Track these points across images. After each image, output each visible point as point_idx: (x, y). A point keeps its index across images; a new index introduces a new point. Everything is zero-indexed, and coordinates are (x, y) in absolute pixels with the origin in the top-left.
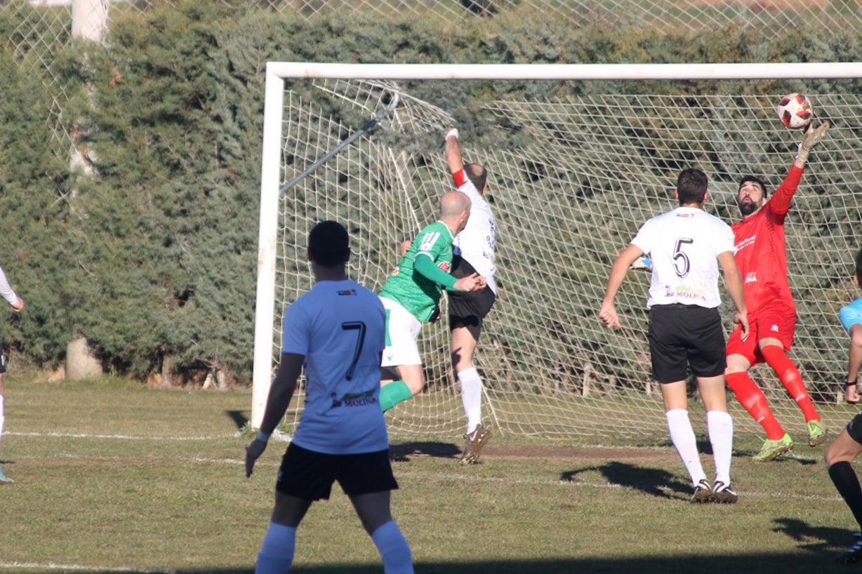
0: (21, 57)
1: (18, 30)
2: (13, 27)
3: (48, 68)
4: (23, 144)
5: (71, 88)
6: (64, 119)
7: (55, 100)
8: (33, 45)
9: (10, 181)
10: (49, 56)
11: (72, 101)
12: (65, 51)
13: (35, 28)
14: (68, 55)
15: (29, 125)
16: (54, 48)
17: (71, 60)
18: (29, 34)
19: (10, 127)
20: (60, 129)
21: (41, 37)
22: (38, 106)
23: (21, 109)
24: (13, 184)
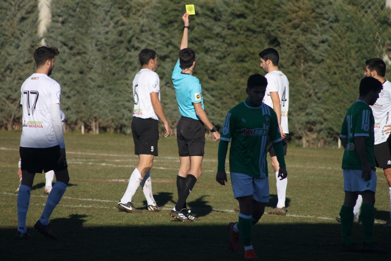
0: (364, 16)
1: (363, 4)
2: (361, 3)
3: (375, 20)
4: (364, 51)
5: (384, 29)
6: (381, 42)
7: (377, 34)
8: (369, 11)
9: (358, 67)
10: (375, 15)
11: (385, 34)
12: (382, 13)
13: (370, 4)
14: (384, 15)
15: (367, 44)
16: (378, 12)
17: (385, 17)
18: (368, 6)
19: (359, 44)
20: (379, 46)
21: (372, 8)
22: (371, 36)
23: (364, 37)
24: (359, 68)
